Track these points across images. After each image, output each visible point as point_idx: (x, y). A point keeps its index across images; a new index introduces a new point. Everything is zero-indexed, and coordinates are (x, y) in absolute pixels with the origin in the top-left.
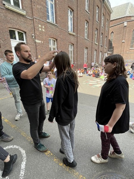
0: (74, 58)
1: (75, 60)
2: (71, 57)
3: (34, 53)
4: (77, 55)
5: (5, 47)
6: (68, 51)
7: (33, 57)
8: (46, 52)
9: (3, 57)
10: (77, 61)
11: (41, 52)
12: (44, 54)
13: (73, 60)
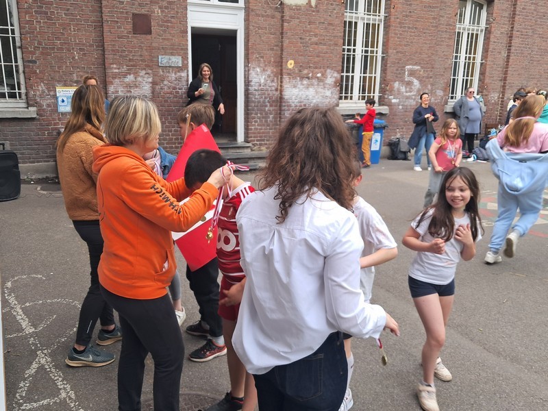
0: (482, 73)
1: (487, 81)
2: (468, 69)
3: (272, 49)
4: (508, 56)
5: (165, 31)
6: (449, 39)
7: (266, 65)
8: (325, 44)
9: (151, 65)
10: (504, 87)
11: (301, 43)
12: (317, 51)
13: (481, 83)
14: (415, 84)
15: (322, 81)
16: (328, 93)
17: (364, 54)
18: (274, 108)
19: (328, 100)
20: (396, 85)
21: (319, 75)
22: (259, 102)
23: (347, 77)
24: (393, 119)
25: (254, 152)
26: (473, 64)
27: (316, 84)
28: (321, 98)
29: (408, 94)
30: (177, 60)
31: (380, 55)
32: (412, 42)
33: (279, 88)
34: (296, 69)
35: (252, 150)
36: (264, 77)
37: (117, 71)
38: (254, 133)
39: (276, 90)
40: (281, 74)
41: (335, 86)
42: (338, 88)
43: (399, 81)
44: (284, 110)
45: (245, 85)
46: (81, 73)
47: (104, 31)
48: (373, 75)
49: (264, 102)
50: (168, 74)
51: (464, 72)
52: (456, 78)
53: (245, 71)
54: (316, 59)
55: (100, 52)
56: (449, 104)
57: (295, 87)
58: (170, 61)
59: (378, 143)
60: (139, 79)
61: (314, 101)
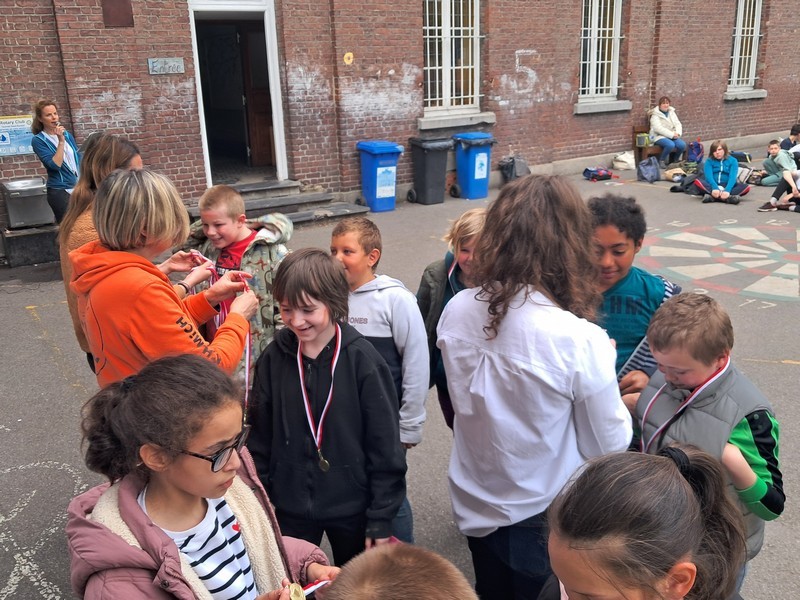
1: (631, 65)
2: (603, 48)
3: (319, 38)
4: (657, 26)
5: (154, 20)
6: (574, 6)
7: (311, 63)
8: (396, 26)
9: (138, 73)
10: (654, 72)
11: (361, 26)
12: (386, 37)
13: (622, 68)
14: (531, 76)
15: (397, 81)
16: (407, 98)
17: (454, 36)
18: (329, 125)
19: (407, 109)
20: (504, 79)
21: (392, 72)
22: (306, 118)
23: (433, 72)
24: (502, 130)
25: (304, 194)
26: (610, 41)
27: (388, 85)
28: (396, 106)
29: (521, 92)
30: (176, 64)
31: (477, 36)
32: (522, 15)
33: (334, 95)
34: (358, 65)
35: (302, 191)
36: (310, 79)
37: (86, 86)
38: (303, 165)
39: (331, 98)
40: (336, 75)
41: (416, 86)
42: (421, 90)
43: (506, 73)
44: (345, 128)
45: (283, 94)
46: (28, 93)
47: (59, 26)
48: (470, 67)
49: (313, 117)
50: (164, 86)
51: (598, 53)
52: (588, 62)
53: (281, 73)
54: (386, 49)
55: (56, 58)
56: (580, 101)
57: (358, 92)
58: (167, 66)
59: (485, 168)
60: (121, 97)
61: (388, 112)
